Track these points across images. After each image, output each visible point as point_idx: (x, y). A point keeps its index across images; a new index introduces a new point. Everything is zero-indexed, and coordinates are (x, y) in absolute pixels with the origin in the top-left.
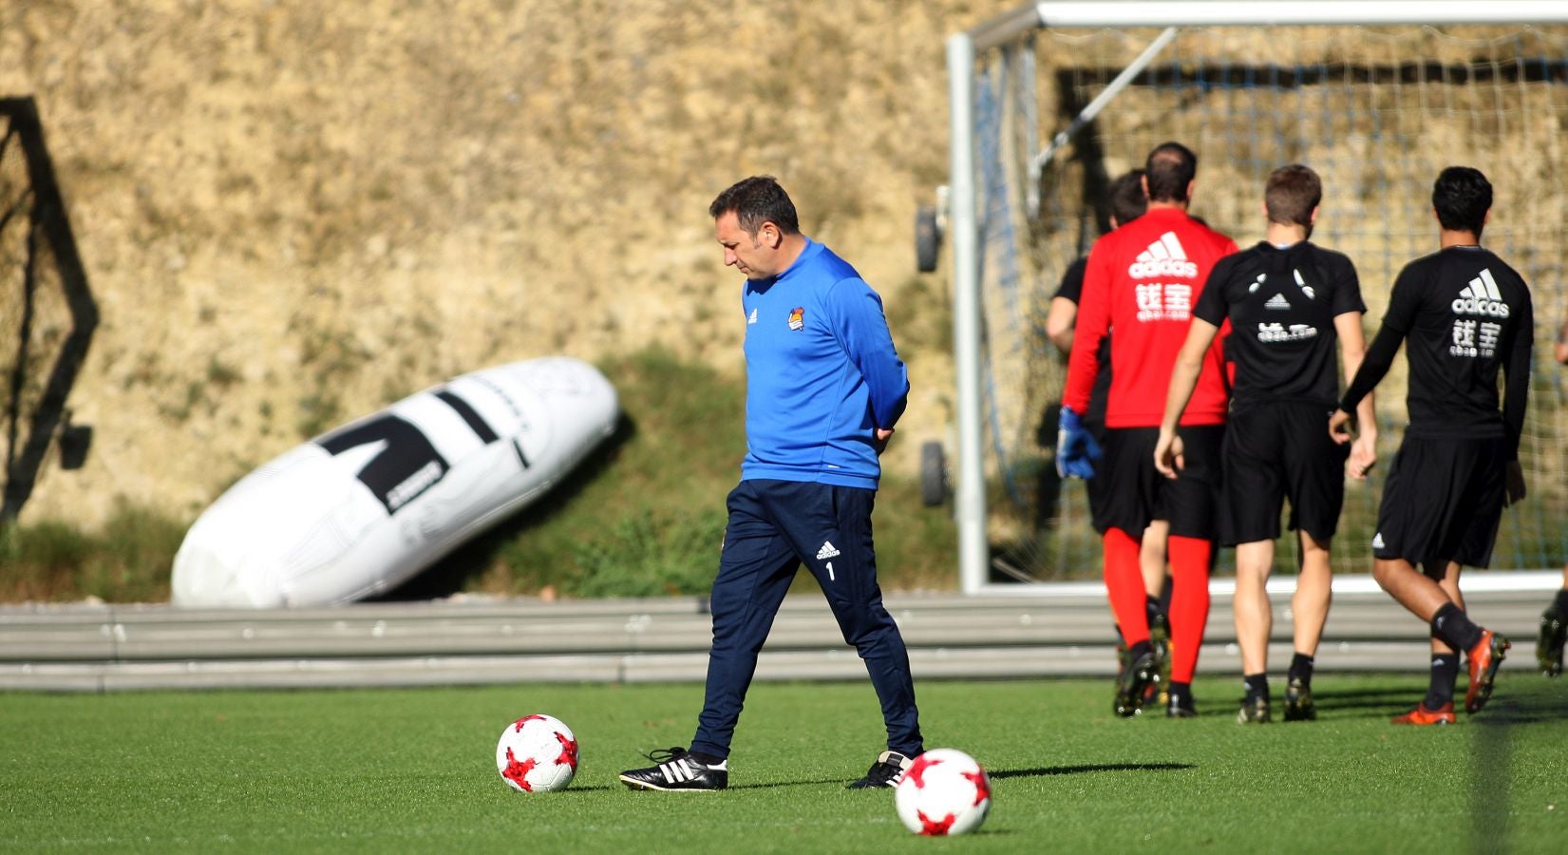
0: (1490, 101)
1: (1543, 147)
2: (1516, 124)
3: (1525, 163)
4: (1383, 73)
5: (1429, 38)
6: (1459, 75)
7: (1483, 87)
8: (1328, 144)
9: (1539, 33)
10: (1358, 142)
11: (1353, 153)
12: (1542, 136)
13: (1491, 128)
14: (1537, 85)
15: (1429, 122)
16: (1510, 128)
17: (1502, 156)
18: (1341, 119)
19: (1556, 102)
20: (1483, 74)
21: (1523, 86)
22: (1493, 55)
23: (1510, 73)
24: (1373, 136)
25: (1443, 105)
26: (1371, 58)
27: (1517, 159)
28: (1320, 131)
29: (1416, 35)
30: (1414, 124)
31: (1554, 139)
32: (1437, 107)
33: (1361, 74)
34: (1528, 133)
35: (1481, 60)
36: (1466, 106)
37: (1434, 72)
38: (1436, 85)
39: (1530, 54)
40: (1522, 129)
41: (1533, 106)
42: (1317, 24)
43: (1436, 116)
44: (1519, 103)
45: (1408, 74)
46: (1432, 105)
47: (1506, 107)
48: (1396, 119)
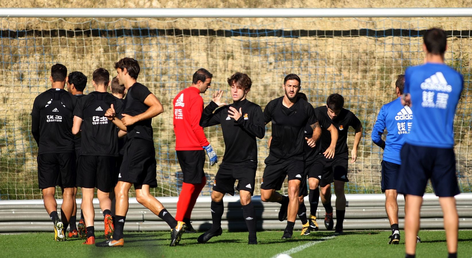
0: (81, 43)
1: (98, 58)
2: (89, 50)
3: (93, 64)
4: (46, 33)
5: (61, 21)
6: (71, 34)
7: (78, 38)
8: (27, 57)
9: (97, 20)
10: (37, 56)
11: (35, 59)
12: (98, 54)
13: (81, 51)
14: (97, 38)
15: (61, 49)
16: (88, 52)
17: (85, 61)
18: (32, 48)
19: (102, 43)
20: (79, 34)
21: (92, 38)
22: (82, 28)
23: (88, 33)
24: (42, 54)
25: (66, 44)
26: (42, 28)
27: (90, 62)
28: (25, 52)
29: (57, 20)
30: (56, 50)
31: (102, 56)
32: (64, 45)
33: (38, 33)
34: (93, 53)
35: (77, 29)
36: (73, 44)
37: (62, 33)
38: (63, 37)
39: (94, 27)
40: (92, 52)
41: (95, 44)
42: (24, 17)
43: (63, 48)
44: (91, 43)
45: (54, 33)
46: (61, 44)
47: (86, 45)
48: (50, 48)
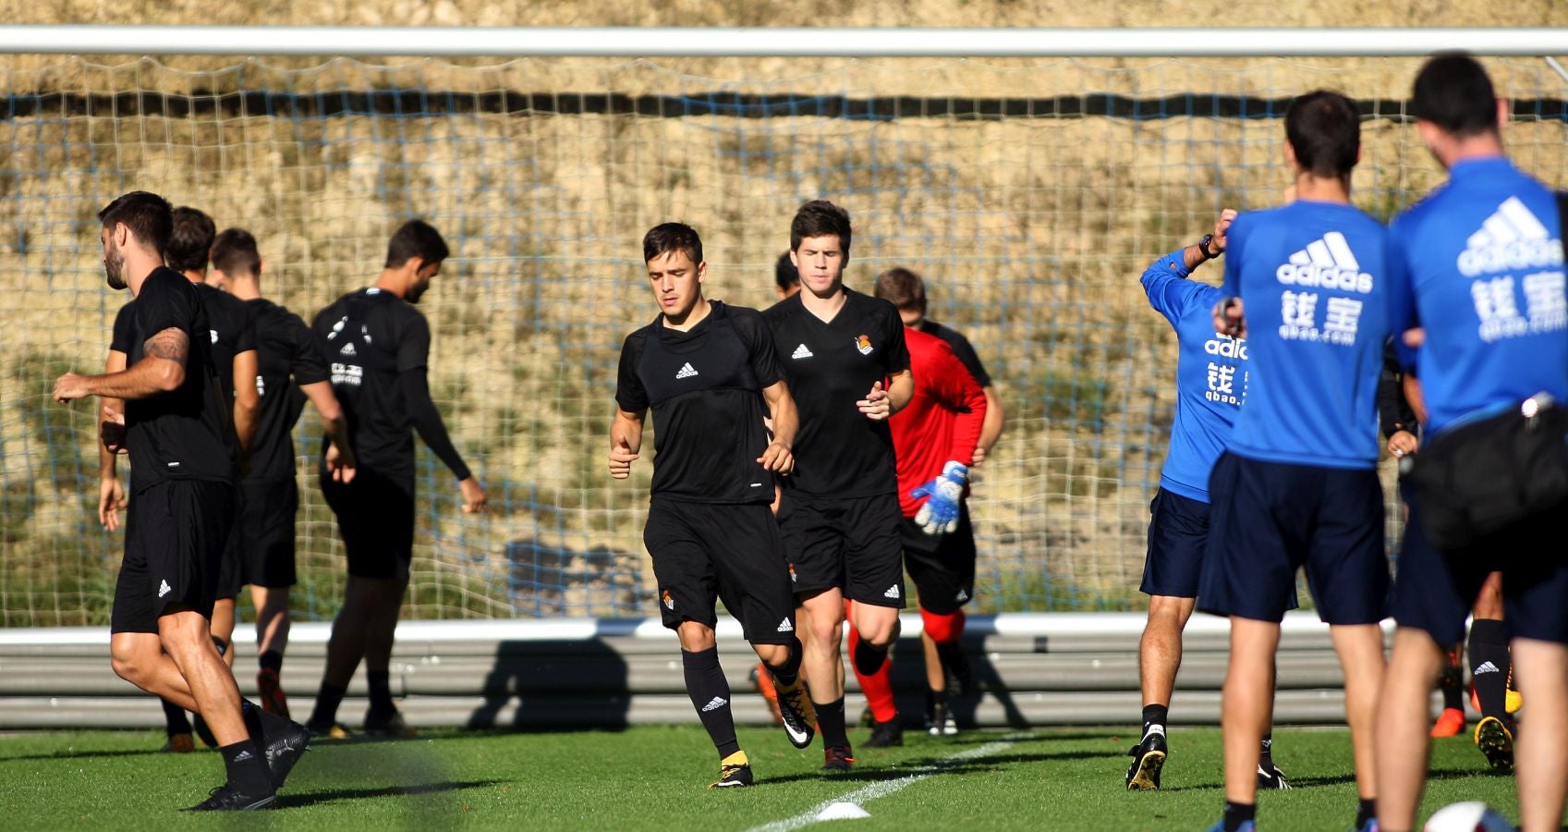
0: (210, 134)
1: (265, 183)
2: (238, 159)
3: (247, 200)
4: (100, 104)
5: (147, 67)
6: (178, 107)
7: (203, 119)
8: (42, 177)
9: (261, 63)
10: (73, 175)
11: (67, 186)
12: (264, 171)
13: (212, 161)
14: (261, 118)
15: (147, 156)
16: (231, 164)
17: (223, 192)
18: (56, 151)
19: (279, 135)
20: (204, 107)
21: (245, 119)
22: (214, 86)
23: (231, 105)
24: (89, 170)
25: (162, 139)
26: (87, 88)
27: (238, 196)
28: (33, 164)
29: (135, 64)
30: (131, 156)
31: (277, 176)
32: (156, 140)
33: (76, 104)
34: (250, 168)
35: (199, 91)
36: (187, 140)
37: (153, 103)
38: (154, 117)
39: (252, 86)
40: (244, 164)
41: (255, 140)
42: (32, 52)
43: (156, 150)
44: (242, 138)
45: (125, 104)
46: (149, 138)
47: (227, 141)
48: (113, 152)
